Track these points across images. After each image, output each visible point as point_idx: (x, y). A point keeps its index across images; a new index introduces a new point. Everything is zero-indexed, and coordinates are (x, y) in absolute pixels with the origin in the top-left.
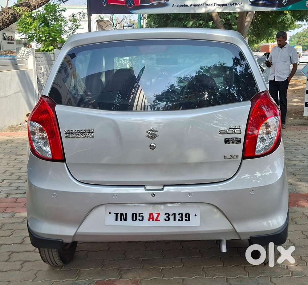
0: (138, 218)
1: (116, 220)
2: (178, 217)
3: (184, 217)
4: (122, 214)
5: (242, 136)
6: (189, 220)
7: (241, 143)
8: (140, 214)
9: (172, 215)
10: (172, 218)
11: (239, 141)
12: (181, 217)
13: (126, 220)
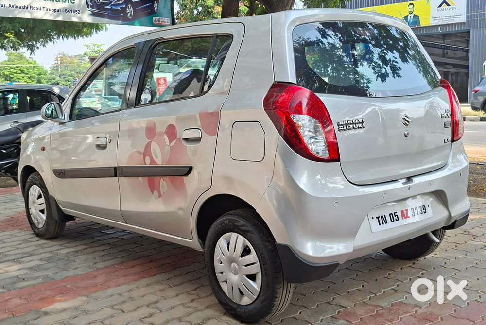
0: (395, 218)
1: (380, 225)
3: (422, 209)
4: (382, 217)
6: (426, 212)
9: (415, 209)
10: (416, 212)
13: (386, 223)
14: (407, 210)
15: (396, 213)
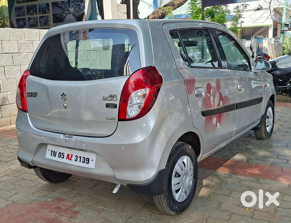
0: (61, 156)
1: (51, 155)
2: (82, 160)
3: (85, 160)
4: (54, 152)
5: (118, 103)
6: (88, 163)
7: (116, 108)
8: (63, 153)
9: (79, 158)
10: (79, 159)
11: (115, 106)
12: (84, 160)
13: (55, 156)
14: (72, 155)
15: (64, 153)
